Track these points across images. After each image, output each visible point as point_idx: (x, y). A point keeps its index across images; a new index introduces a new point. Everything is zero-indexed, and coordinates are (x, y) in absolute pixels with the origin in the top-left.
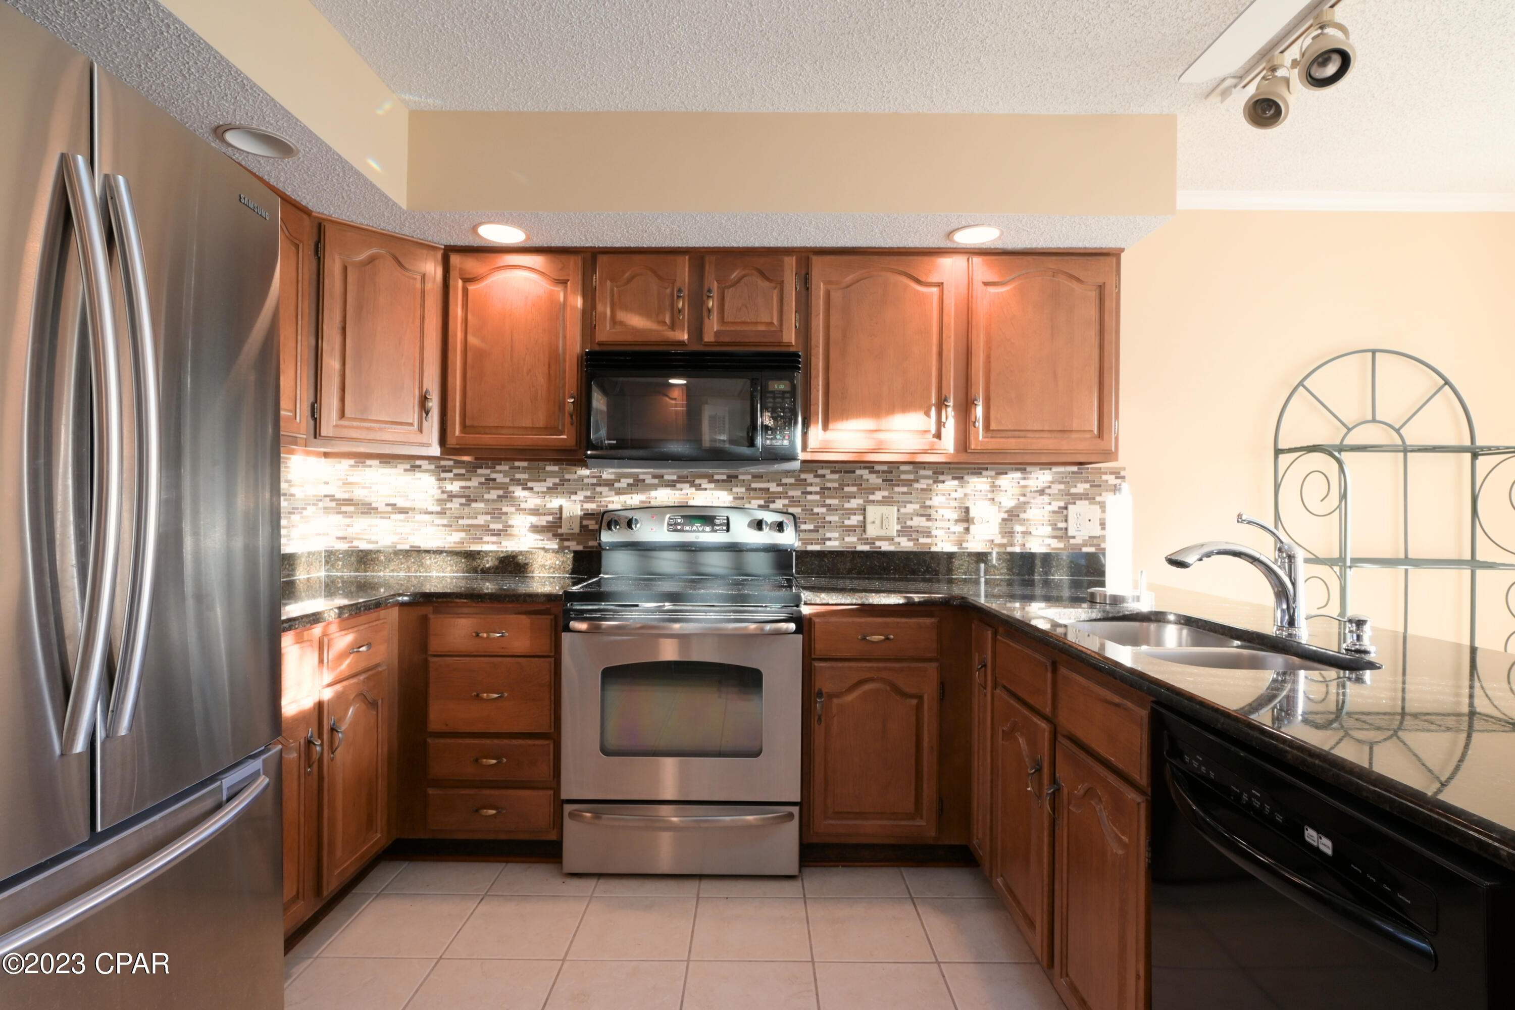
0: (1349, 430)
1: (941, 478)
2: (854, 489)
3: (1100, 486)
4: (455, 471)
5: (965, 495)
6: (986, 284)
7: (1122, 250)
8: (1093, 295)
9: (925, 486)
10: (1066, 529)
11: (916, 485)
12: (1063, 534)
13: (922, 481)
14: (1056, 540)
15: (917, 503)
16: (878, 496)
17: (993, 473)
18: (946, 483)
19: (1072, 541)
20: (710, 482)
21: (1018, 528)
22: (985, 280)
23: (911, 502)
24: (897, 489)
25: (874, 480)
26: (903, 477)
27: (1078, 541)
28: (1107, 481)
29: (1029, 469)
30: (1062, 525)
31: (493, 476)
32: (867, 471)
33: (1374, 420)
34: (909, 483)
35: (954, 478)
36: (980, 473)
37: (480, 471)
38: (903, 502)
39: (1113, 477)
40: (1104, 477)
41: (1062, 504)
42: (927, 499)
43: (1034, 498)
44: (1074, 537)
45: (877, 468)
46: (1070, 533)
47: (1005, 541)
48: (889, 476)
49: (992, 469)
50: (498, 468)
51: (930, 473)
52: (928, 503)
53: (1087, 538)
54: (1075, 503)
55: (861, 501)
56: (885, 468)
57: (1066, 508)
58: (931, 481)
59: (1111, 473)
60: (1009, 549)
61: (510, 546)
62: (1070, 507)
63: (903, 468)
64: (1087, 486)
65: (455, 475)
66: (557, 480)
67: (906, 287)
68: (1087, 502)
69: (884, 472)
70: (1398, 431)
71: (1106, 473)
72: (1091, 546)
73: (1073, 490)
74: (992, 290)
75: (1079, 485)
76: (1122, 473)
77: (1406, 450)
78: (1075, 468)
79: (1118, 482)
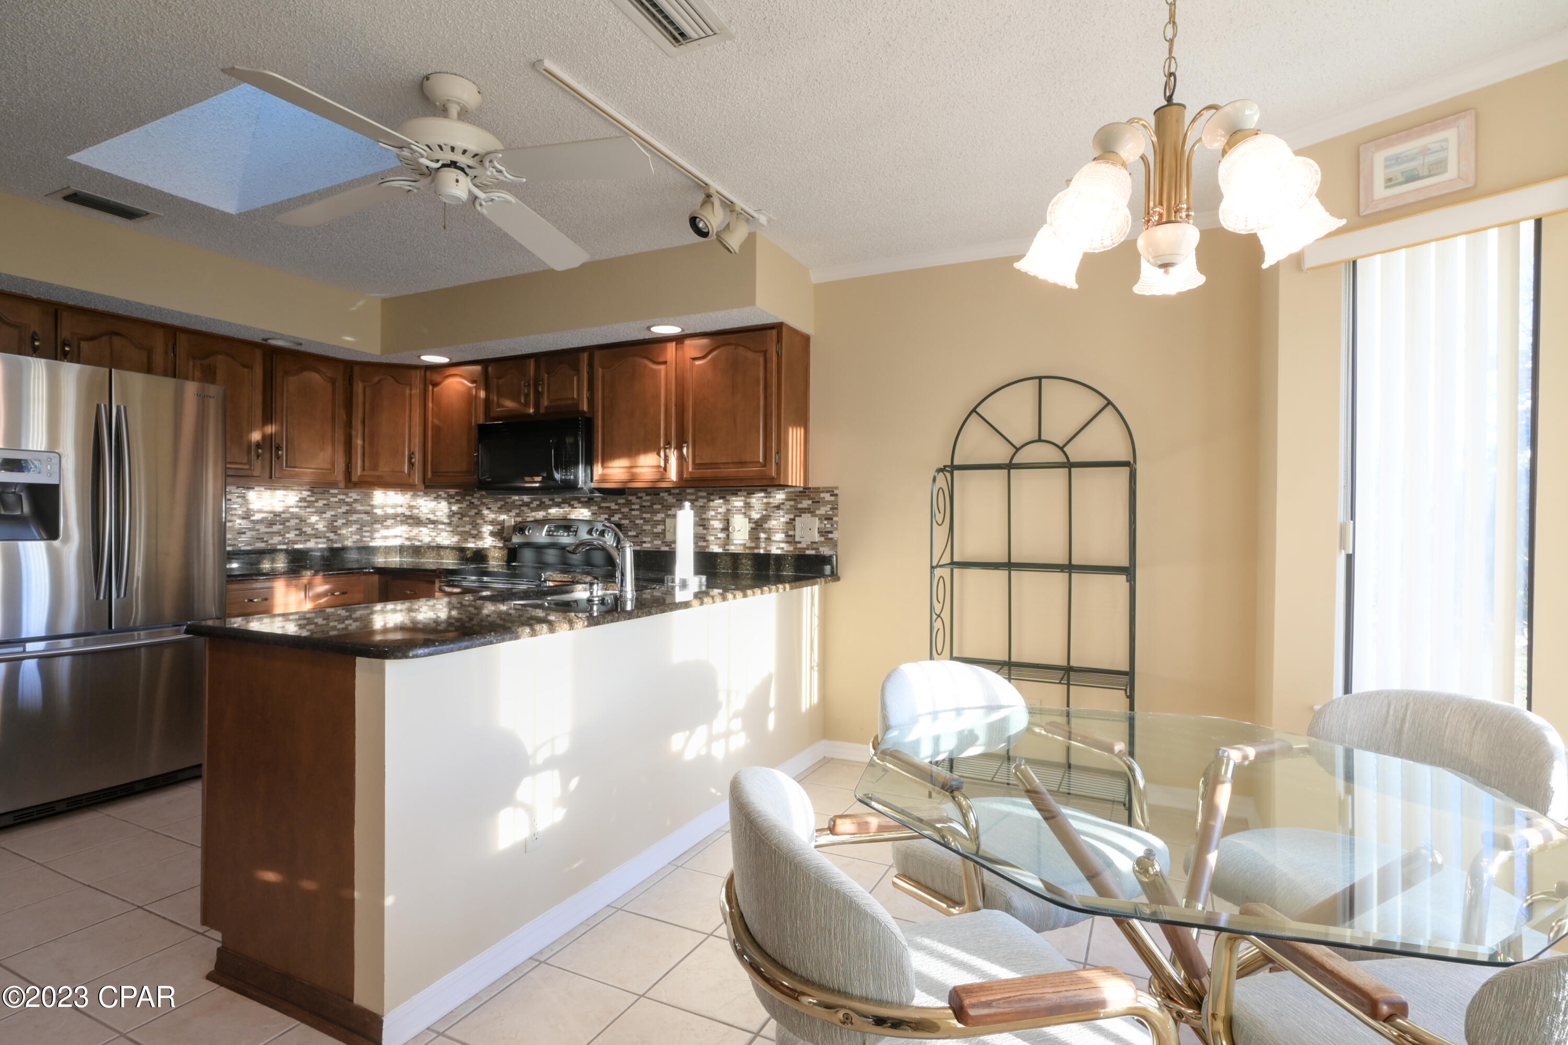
0: (1018, 450)
1: (712, 497)
2: (659, 507)
3: (819, 502)
4: (457, 498)
5: (728, 510)
6: (694, 359)
8: (760, 359)
9: (702, 504)
10: (794, 536)
12: (790, 539)
13: (700, 500)
14: (788, 545)
17: (745, 493)
18: (716, 502)
19: (799, 546)
20: (579, 503)
21: (763, 535)
22: (694, 356)
25: (672, 500)
27: (803, 545)
28: (824, 498)
29: (769, 490)
30: (791, 533)
31: (473, 500)
32: (666, 494)
33: (1040, 440)
35: (720, 498)
36: (737, 494)
37: (467, 498)
39: (828, 494)
40: (822, 495)
41: (792, 516)
42: (704, 513)
43: (773, 512)
44: (800, 542)
45: (673, 491)
46: (797, 539)
47: (753, 545)
48: (679, 497)
49: (745, 491)
50: (475, 495)
52: (704, 516)
53: (809, 543)
54: (800, 516)
55: (663, 515)
57: (794, 520)
58: (705, 501)
59: (827, 492)
60: (756, 551)
61: (480, 544)
62: (797, 519)
64: (810, 502)
65: (456, 500)
66: (503, 503)
67: (646, 366)
68: (810, 515)
69: (678, 494)
70: (1062, 449)
71: (823, 492)
72: (813, 549)
73: (800, 506)
74: (697, 363)
75: (804, 502)
76: (836, 492)
77: (1069, 465)
79: (833, 498)
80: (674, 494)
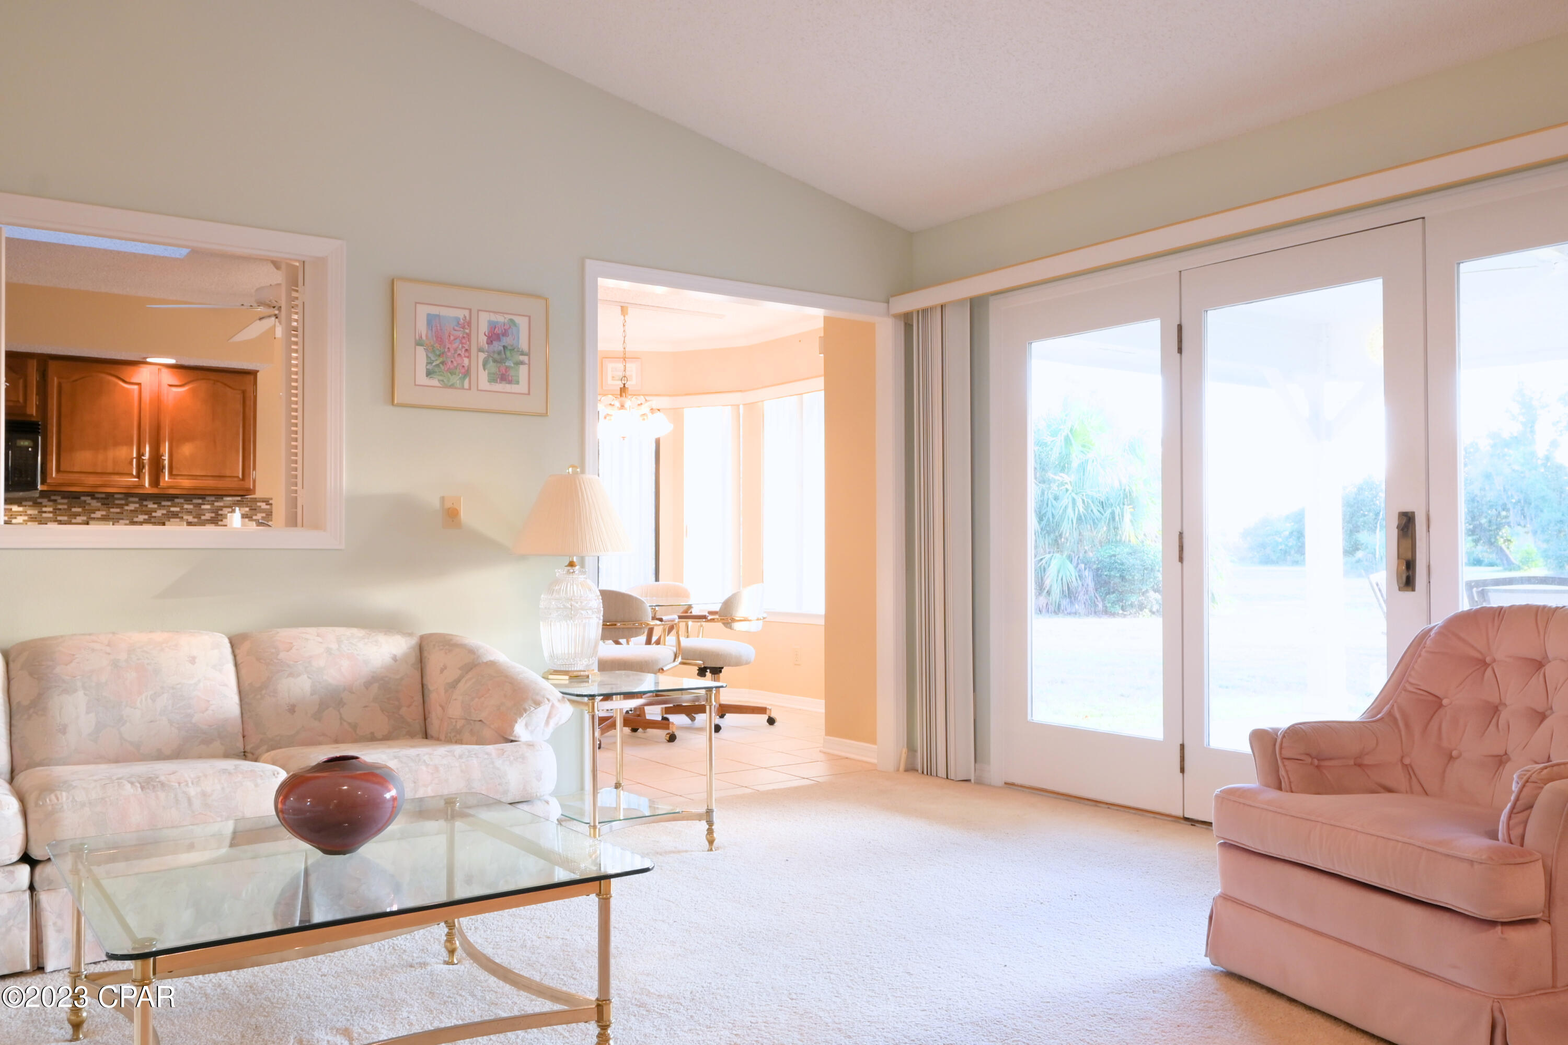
3: (255, 509)
5: (163, 514)
6: (170, 386)
7: (258, 371)
8: (239, 397)
11: (126, 508)
13: (131, 505)
15: (127, 520)
16: (98, 514)
18: (149, 507)
22: (170, 383)
23: (122, 519)
24: (112, 510)
25: (95, 504)
26: (117, 502)
28: (260, 506)
32: (89, 498)
34: (121, 506)
35: (154, 503)
38: (116, 519)
39: (264, 504)
40: (259, 504)
42: (134, 517)
45: (97, 495)
48: (106, 501)
51: (137, 499)
52: (135, 520)
55: (84, 518)
56: (103, 496)
58: (137, 505)
59: (263, 502)
63: (116, 496)
64: (247, 509)
67: (116, 384)
68: (247, 520)
69: (102, 498)
71: (260, 502)
74: (174, 389)
76: (270, 502)
78: (239, 498)
79: (268, 507)
80: (98, 498)
